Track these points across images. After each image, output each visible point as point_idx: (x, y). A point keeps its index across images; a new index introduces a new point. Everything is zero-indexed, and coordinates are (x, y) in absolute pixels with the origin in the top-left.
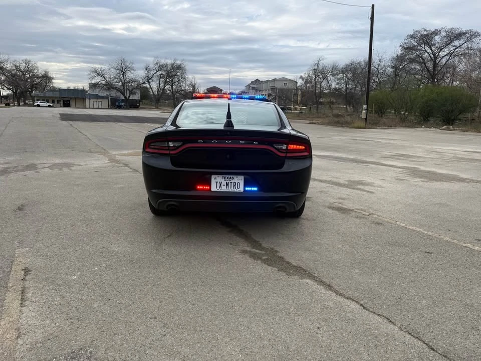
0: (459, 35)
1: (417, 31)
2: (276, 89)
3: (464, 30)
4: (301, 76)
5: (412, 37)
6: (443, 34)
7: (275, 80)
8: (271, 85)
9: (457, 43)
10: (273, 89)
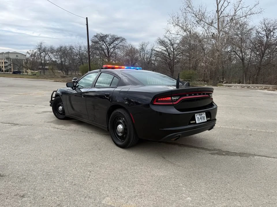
0: (117, 39)
1: (98, 34)
2: (10, 59)
3: (119, 36)
4: (28, 52)
5: (96, 36)
6: (110, 37)
7: (8, 53)
8: (6, 56)
9: (116, 42)
10: (8, 58)
